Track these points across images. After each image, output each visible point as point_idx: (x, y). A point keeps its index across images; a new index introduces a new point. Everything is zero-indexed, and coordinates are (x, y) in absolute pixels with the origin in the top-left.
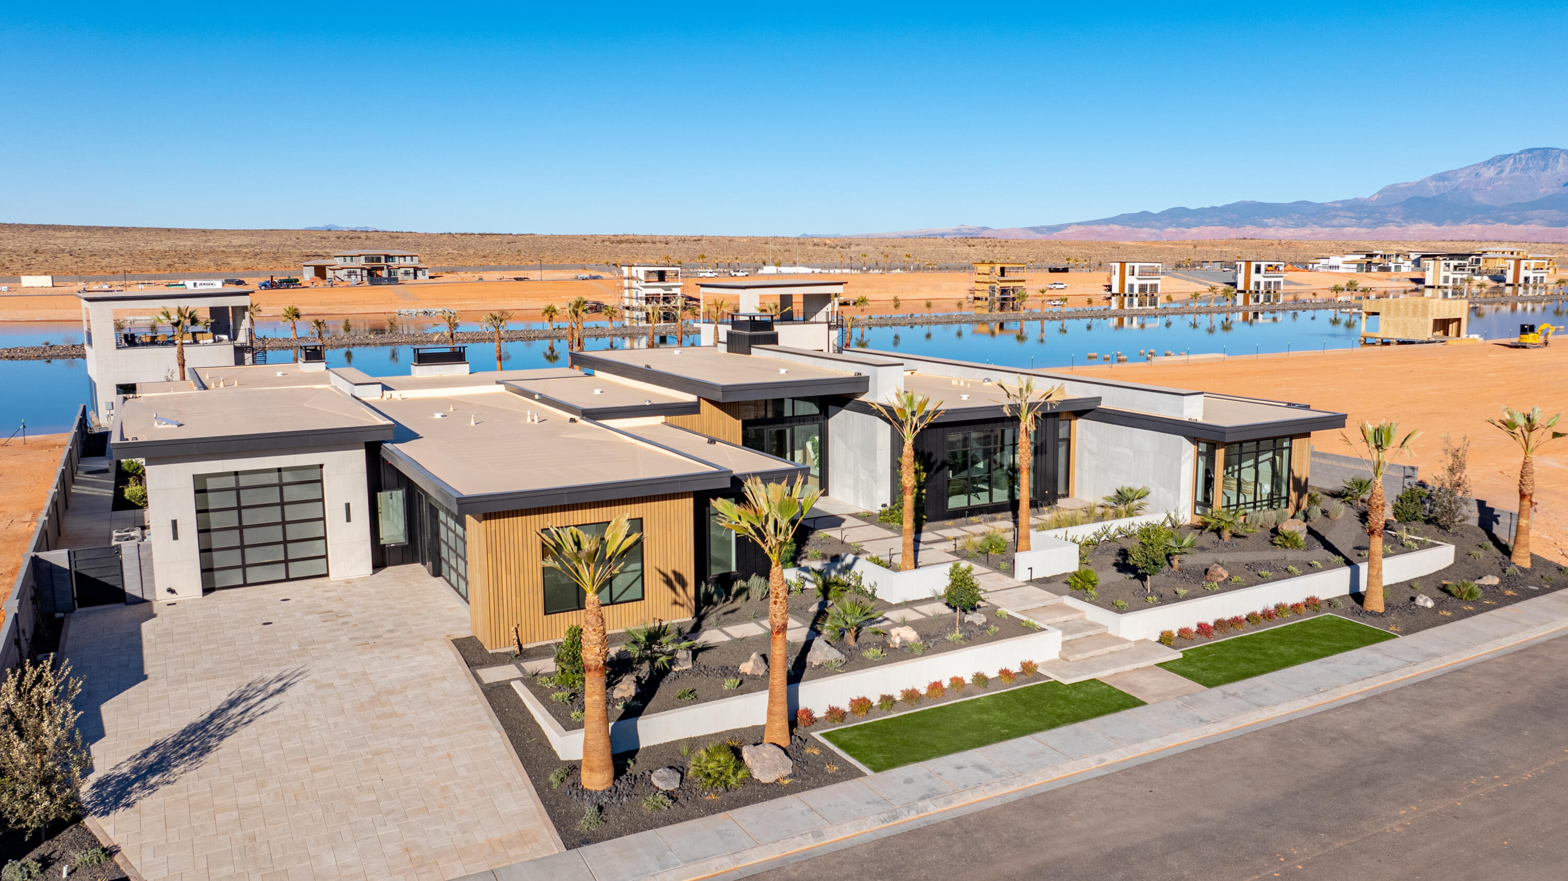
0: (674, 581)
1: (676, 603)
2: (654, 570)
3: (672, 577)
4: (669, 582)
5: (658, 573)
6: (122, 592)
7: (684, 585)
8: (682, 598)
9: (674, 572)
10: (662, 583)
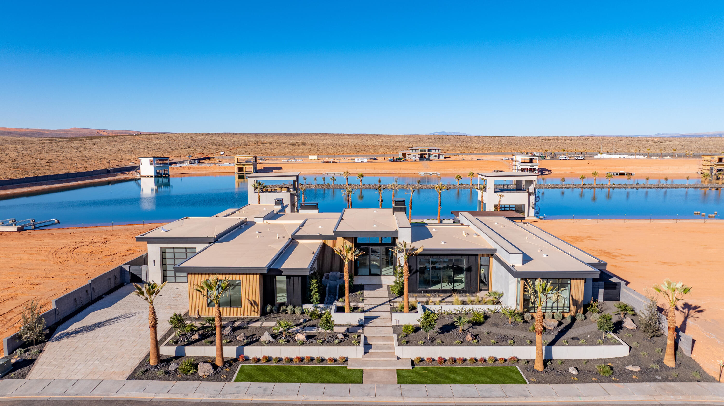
0: (253, 303)
1: (254, 311)
2: (246, 299)
3: (252, 302)
4: (251, 304)
5: (248, 301)
6: (141, 279)
7: (257, 305)
8: (256, 310)
9: (253, 300)
10: (249, 304)
